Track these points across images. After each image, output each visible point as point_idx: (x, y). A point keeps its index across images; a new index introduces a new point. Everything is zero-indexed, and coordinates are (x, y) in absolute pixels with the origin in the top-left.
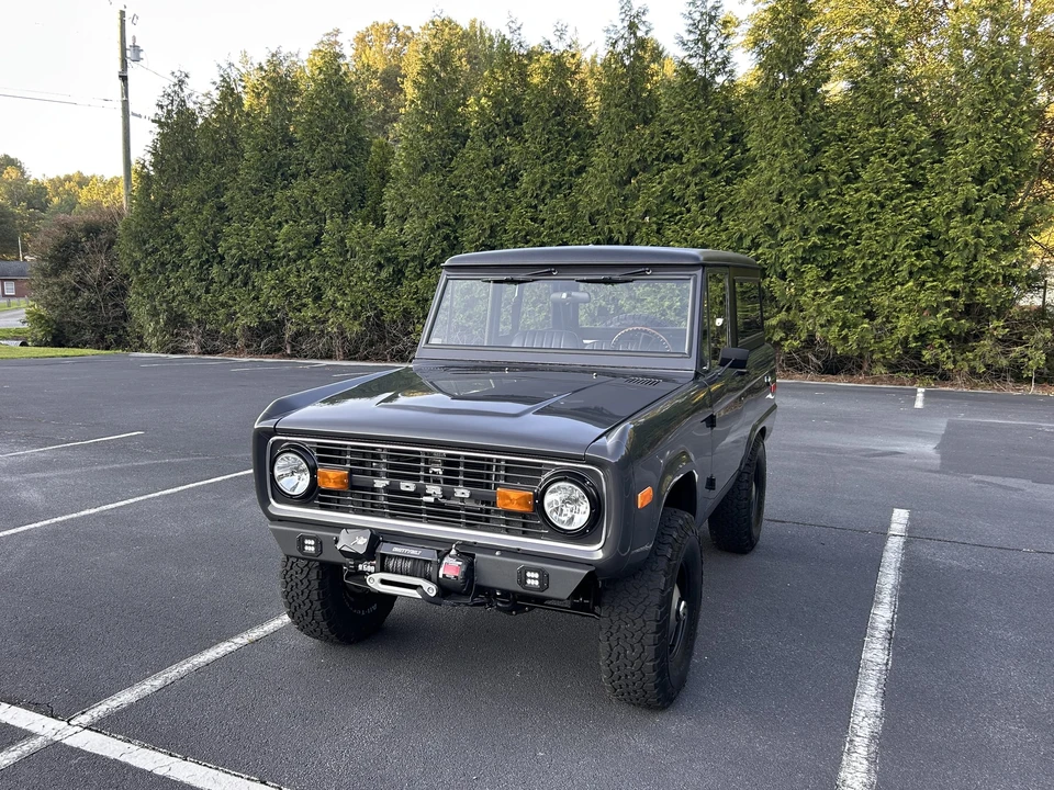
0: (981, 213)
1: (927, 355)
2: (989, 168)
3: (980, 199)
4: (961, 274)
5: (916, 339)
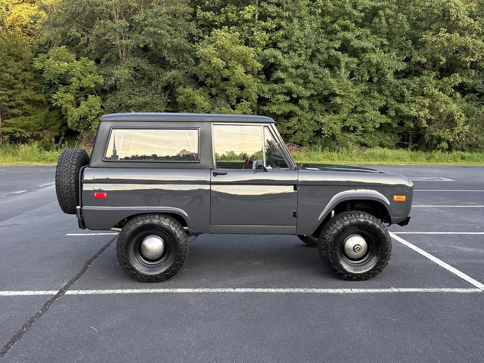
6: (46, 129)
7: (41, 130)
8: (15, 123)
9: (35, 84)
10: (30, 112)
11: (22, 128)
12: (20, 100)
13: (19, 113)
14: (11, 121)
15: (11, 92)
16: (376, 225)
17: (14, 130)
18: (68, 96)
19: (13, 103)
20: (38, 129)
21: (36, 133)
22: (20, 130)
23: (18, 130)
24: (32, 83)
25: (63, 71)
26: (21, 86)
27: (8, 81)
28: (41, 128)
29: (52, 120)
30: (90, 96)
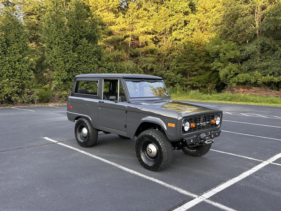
0: (22, 62)
1: (13, 98)
2: (22, 50)
3: (22, 59)
4: (19, 77)
5: (10, 94)
6: (210, 82)
7: (207, 83)
8: (194, 79)
9: (206, 58)
10: (202, 74)
11: (197, 82)
12: (197, 67)
13: (196, 74)
14: (193, 78)
15: (193, 63)
16: (157, 139)
17: (193, 83)
18: (219, 64)
19: (193, 69)
20: (205, 82)
21: (204, 85)
22: (196, 83)
23: (194, 83)
24: (205, 58)
25: (215, 50)
26: (198, 60)
27: (192, 58)
28: (207, 82)
29: (213, 78)
30: (231, 63)
